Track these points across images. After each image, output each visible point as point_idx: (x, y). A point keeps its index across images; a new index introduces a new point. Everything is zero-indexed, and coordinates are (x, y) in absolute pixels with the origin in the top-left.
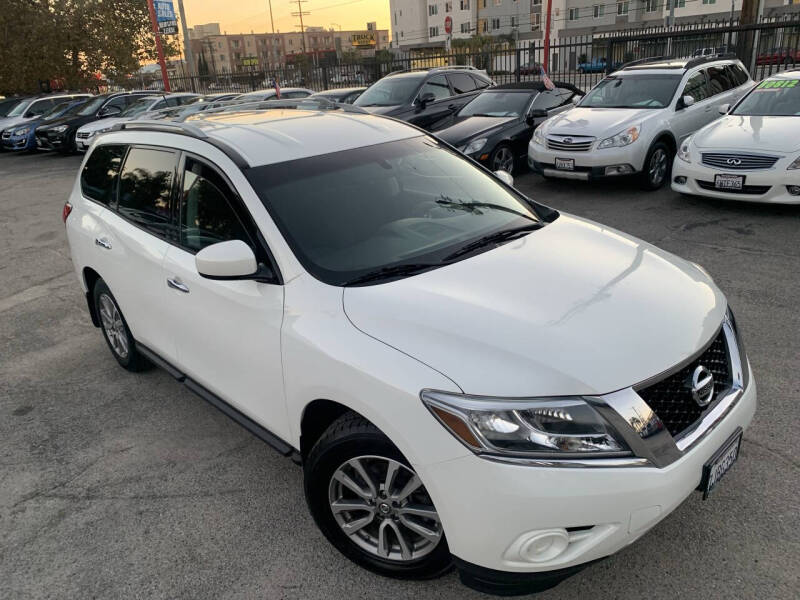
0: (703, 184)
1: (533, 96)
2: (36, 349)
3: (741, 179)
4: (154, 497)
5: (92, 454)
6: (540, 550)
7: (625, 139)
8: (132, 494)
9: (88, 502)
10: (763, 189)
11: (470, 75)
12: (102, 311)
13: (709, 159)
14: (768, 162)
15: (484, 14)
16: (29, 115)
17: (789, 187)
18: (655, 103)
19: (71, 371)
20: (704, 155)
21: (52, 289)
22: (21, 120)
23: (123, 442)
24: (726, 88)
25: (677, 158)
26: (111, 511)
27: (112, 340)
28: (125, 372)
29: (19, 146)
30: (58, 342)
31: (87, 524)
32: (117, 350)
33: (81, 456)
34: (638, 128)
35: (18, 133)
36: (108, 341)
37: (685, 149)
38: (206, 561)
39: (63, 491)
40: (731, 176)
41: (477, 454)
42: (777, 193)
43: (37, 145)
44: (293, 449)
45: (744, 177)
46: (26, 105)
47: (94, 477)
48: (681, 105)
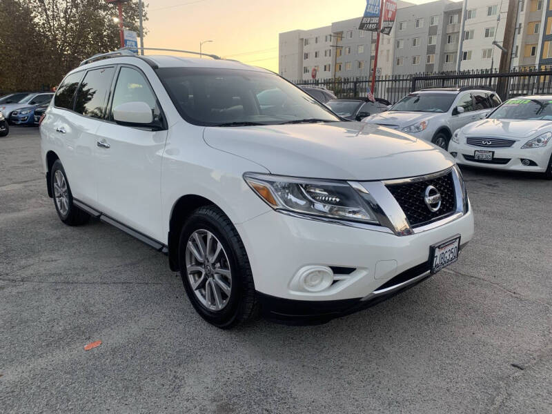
0: (467, 157)
1: (361, 105)
2: (6, 212)
3: (491, 153)
4: (68, 283)
5: (31, 261)
6: (313, 283)
7: (418, 128)
8: (54, 281)
9: (22, 283)
10: (505, 161)
11: (322, 92)
12: (55, 184)
13: (471, 141)
14: (509, 143)
15: (339, 74)
16: (32, 103)
17: (522, 160)
18: (439, 110)
19: (28, 224)
20: (468, 138)
21: (26, 186)
22: (27, 105)
23: (54, 257)
24: (486, 107)
25: (451, 141)
26: (37, 288)
27: (59, 204)
28: (65, 226)
29: (22, 120)
30: (23, 210)
31: (18, 293)
32: (61, 211)
33: (23, 262)
34: (427, 122)
35: (23, 113)
36: (56, 206)
37: (456, 135)
38: (96, 314)
39: (6, 277)
40: (485, 152)
41: (275, 210)
42: (515, 164)
43: (34, 120)
44: (163, 245)
45: (493, 153)
46: (31, 97)
47: (29, 272)
48: (456, 112)
